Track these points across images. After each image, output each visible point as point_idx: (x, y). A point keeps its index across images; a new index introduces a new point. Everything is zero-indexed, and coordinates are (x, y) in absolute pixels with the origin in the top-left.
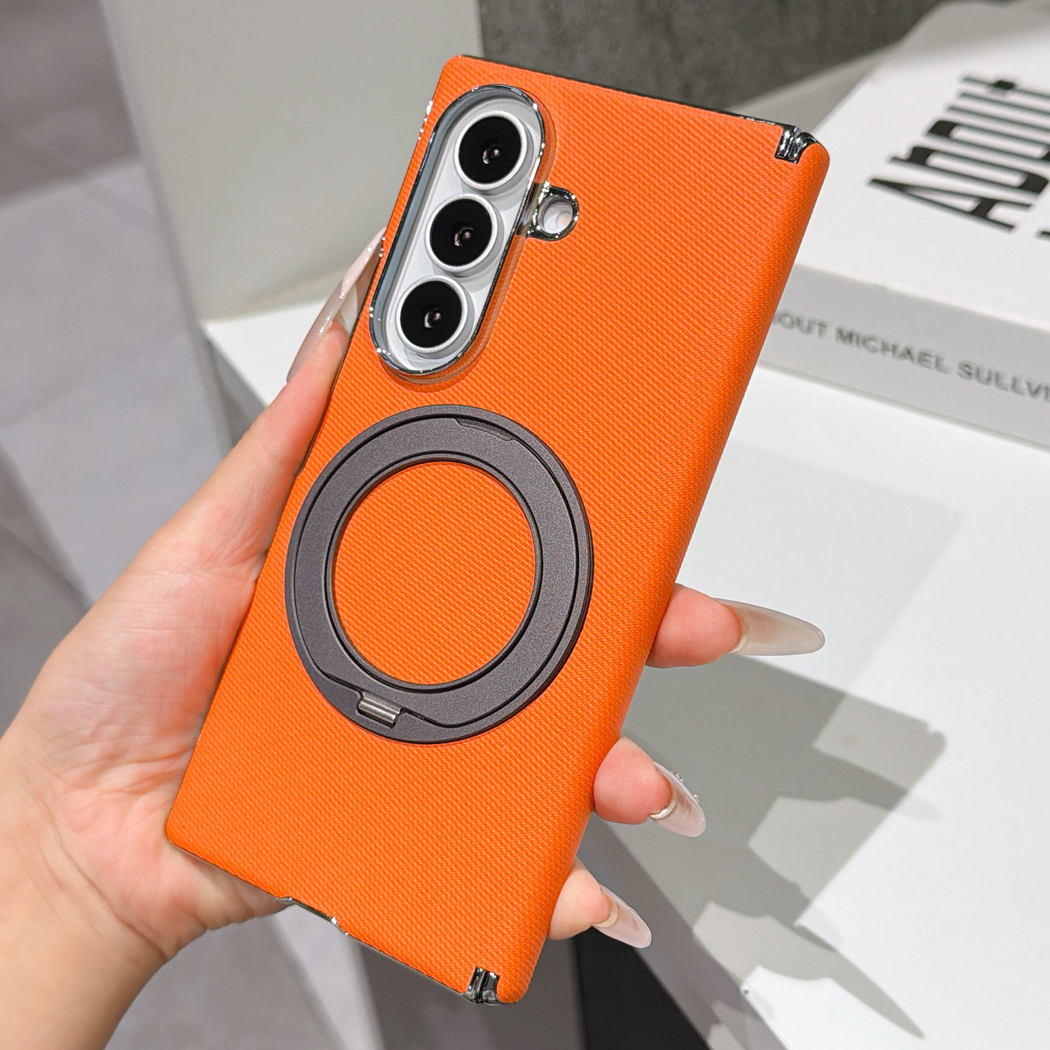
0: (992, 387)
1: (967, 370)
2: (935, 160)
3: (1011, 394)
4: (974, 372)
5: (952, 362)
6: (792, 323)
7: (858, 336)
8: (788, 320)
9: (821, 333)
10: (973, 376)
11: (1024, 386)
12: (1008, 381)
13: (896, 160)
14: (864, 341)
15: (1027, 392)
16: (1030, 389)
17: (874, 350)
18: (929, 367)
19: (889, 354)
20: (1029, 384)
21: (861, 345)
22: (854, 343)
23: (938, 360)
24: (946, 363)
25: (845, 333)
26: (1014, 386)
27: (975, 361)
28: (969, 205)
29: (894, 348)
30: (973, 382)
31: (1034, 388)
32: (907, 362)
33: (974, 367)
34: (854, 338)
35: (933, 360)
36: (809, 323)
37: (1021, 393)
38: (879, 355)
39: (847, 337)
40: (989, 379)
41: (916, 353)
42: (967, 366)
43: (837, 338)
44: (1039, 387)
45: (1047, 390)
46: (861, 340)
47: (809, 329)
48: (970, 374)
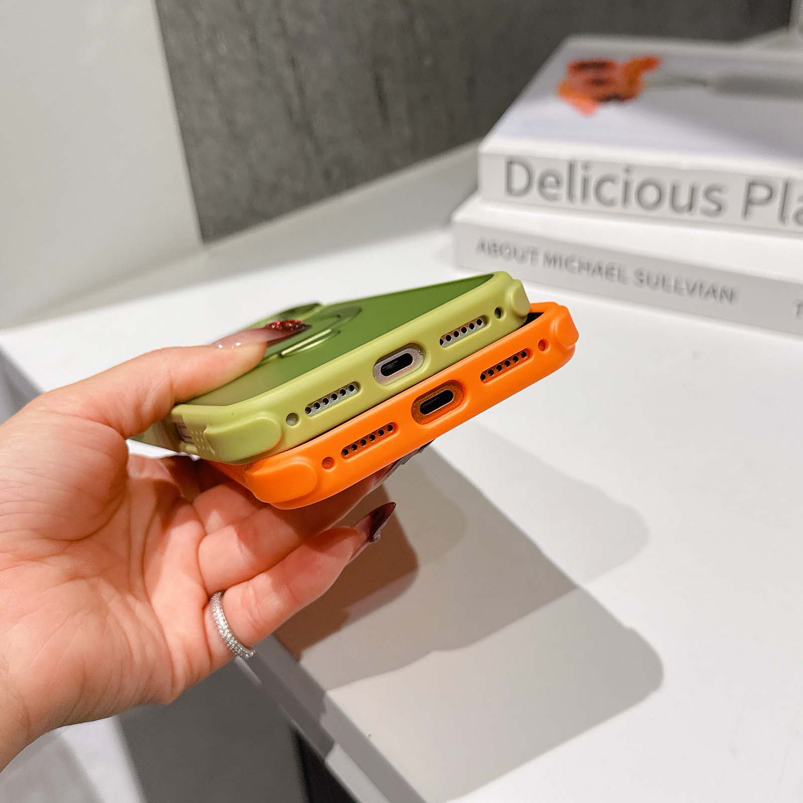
0: (660, 291)
1: (640, 277)
3: (674, 294)
4: (645, 278)
5: (630, 274)
6: (510, 253)
7: (560, 258)
8: (508, 251)
9: (532, 259)
10: (645, 282)
11: (684, 286)
12: (672, 283)
14: (565, 263)
15: (685, 291)
16: (688, 289)
17: (574, 269)
18: (614, 281)
19: (584, 272)
20: (687, 284)
21: (560, 265)
22: (558, 264)
23: (620, 272)
24: (625, 274)
25: (550, 258)
26: (676, 288)
27: (646, 269)
29: (588, 266)
30: (646, 289)
31: (691, 288)
32: (597, 276)
33: (645, 273)
34: (558, 261)
35: (616, 272)
36: (523, 252)
37: (681, 292)
38: (577, 272)
39: (552, 260)
40: (657, 283)
41: (604, 268)
42: (641, 274)
43: (544, 262)
44: (695, 285)
45: (701, 286)
46: (563, 262)
47: (522, 256)
48: (642, 281)
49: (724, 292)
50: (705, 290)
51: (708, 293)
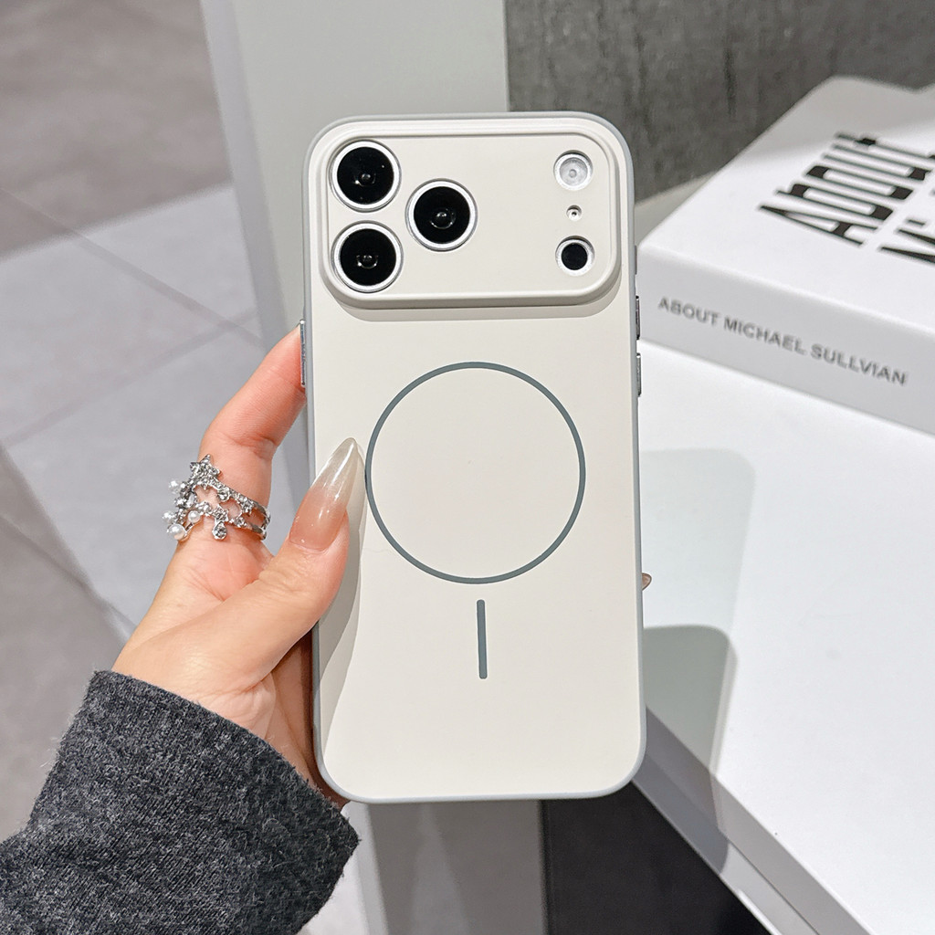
0: (836, 365)
1: (818, 352)
2: (810, 194)
3: (848, 370)
4: (823, 353)
5: (807, 347)
6: (693, 314)
7: (741, 325)
8: (690, 311)
9: (713, 322)
10: (823, 357)
11: (858, 364)
12: (847, 361)
13: (780, 192)
14: (744, 329)
15: (860, 370)
16: (862, 367)
17: (752, 335)
18: (791, 350)
19: (763, 338)
20: (862, 363)
21: (740, 330)
22: (737, 331)
23: (797, 343)
24: (802, 347)
25: (731, 323)
26: (851, 366)
27: (824, 345)
28: (831, 226)
29: (766, 334)
30: (822, 360)
31: (865, 366)
32: (775, 345)
33: (823, 349)
34: (738, 326)
35: (794, 344)
36: (705, 314)
37: (856, 369)
38: (755, 338)
39: (732, 325)
40: (833, 359)
41: (782, 338)
42: (820, 349)
43: (725, 326)
44: (870, 365)
45: (875, 367)
46: (742, 328)
47: (705, 319)
48: (820, 355)
49: (896, 374)
50: (879, 370)
51: (880, 374)
